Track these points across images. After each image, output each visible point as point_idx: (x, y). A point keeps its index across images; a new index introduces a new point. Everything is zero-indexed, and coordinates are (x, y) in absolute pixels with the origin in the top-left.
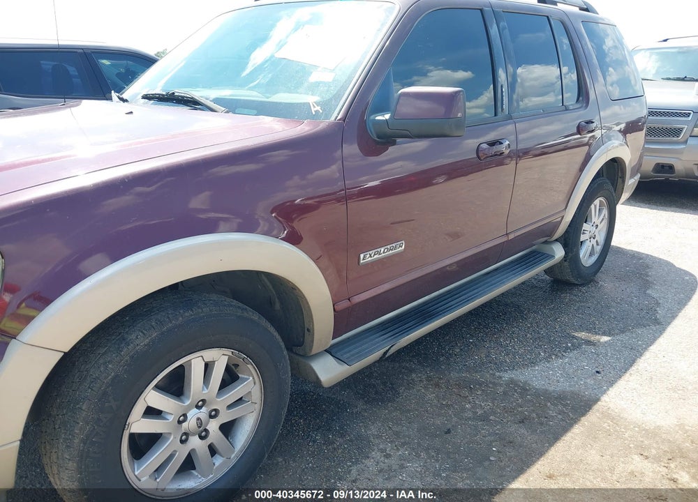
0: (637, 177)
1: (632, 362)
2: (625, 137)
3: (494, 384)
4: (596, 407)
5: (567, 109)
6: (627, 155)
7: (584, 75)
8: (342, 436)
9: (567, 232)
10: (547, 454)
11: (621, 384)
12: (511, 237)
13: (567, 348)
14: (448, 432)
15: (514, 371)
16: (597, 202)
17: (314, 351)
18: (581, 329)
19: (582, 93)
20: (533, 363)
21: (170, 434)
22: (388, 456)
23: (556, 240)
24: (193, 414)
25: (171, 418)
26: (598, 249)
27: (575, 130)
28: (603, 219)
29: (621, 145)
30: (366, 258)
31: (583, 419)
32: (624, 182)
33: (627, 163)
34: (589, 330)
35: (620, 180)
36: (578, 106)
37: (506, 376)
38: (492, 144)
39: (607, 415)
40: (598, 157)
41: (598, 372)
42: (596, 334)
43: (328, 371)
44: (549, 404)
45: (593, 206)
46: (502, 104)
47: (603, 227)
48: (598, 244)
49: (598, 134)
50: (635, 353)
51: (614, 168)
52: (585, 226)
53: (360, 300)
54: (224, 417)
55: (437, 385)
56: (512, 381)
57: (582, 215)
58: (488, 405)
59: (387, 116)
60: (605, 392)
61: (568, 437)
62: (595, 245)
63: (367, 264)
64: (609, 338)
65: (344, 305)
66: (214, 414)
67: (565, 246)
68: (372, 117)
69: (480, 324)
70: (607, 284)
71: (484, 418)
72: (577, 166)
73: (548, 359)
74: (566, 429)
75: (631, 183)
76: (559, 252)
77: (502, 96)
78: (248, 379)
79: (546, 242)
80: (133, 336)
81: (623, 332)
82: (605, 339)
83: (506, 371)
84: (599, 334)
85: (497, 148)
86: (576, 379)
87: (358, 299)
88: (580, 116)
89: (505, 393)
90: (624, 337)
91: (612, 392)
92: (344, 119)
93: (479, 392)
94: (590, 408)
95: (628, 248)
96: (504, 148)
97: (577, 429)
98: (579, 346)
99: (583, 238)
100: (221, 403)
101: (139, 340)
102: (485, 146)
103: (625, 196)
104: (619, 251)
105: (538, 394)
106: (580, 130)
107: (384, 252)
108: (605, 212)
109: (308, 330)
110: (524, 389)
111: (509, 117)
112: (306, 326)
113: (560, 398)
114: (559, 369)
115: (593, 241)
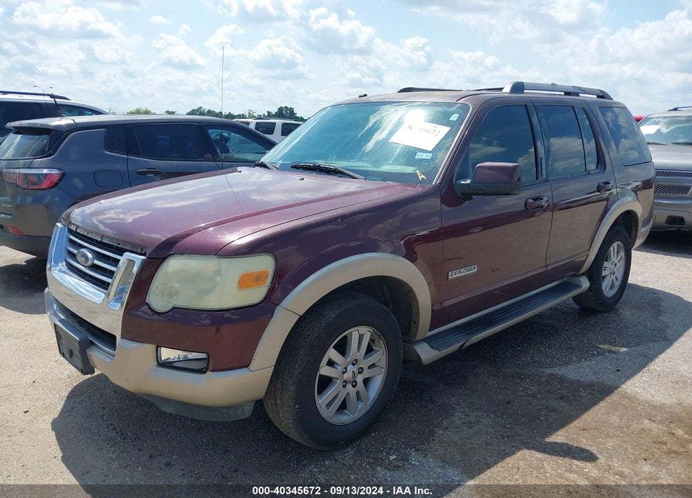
0: (649, 227)
1: (645, 365)
2: (637, 195)
3: (538, 376)
4: (616, 392)
5: (589, 174)
6: (639, 209)
7: (600, 144)
8: (432, 403)
9: (591, 268)
10: (581, 418)
11: (636, 378)
12: (549, 268)
13: (593, 355)
14: (508, 403)
15: (553, 369)
16: (615, 245)
17: (417, 339)
18: (604, 342)
19: (601, 161)
20: (567, 364)
21: (338, 379)
22: (467, 415)
23: (583, 274)
24: (350, 368)
25: (340, 368)
26: (617, 284)
27: (596, 189)
28: (620, 259)
29: (634, 200)
30: (453, 275)
31: (607, 398)
32: (637, 229)
33: (639, 215)
34: (611, 344)
35: (634, 228)
36: (599, 171)
37: (548, 371)
38: (535, 199)
39: (625, 396)
40: (615, 210)
41: (618, 370)
42: (616, 346)
43: (426, 353)
44: (581, 389)
45: (611, 248)
46: (542, 171)
47: (621, 265)
48: (617, 280)
49: (614, 191)
50: (647, 359)
51: (628, 219)
52: (606, 264)
53: (448, 305)
54: (366, 374)
55: (496, 376)
56: (552, 374)
57: (603, 255)
58: (535, 389)
59: (468, 182)
60: (623, 383)
61: (596, 408)
62: (615, 280)
63: (452, 280)
64: (627, 349)
65: (437, 307)
66: (361, 371)
67: (590, 279)
68: (458, 182)
69: (524, 338)
70: (626, 312)
71: (533, 396)
72: (598, 217)
73: (579, 361)
74: (594, 404)
75: (643, 232)
76: (585, 283)
77: (541, 163)
78: (379, 351)
79: (574, 275)
80: (326, 313)
81: (638, 345)
82: (625, 349)
83: (547, 368)
84: (619, 346)
85: (538, 203)
86: (601, 374)
87: (447, 303)
88: (600, 179)
89: (547, 381)
90: (639, 349)
91: (629, 383)
92: (441, 183)
93: (528, 381)
94: (612, 392)
95: (644, 285)
96: (543, 203)
97: (602, 404)
98: (604, 353)
99: (604, 273)
100: (364, 364)
101: (330, 315)
102: (531, 201)
103: (639, 242)
104: (636, 288)
105: (572, 382)
106: (599, 189)
107: (463, 273)
108: (622, 254)
109: (414, 322)
110: (562, 380)
111: (547, 180)
112: (413, 319)
113: (590, 385)
114: (588, 368)
115: (613, 277)
